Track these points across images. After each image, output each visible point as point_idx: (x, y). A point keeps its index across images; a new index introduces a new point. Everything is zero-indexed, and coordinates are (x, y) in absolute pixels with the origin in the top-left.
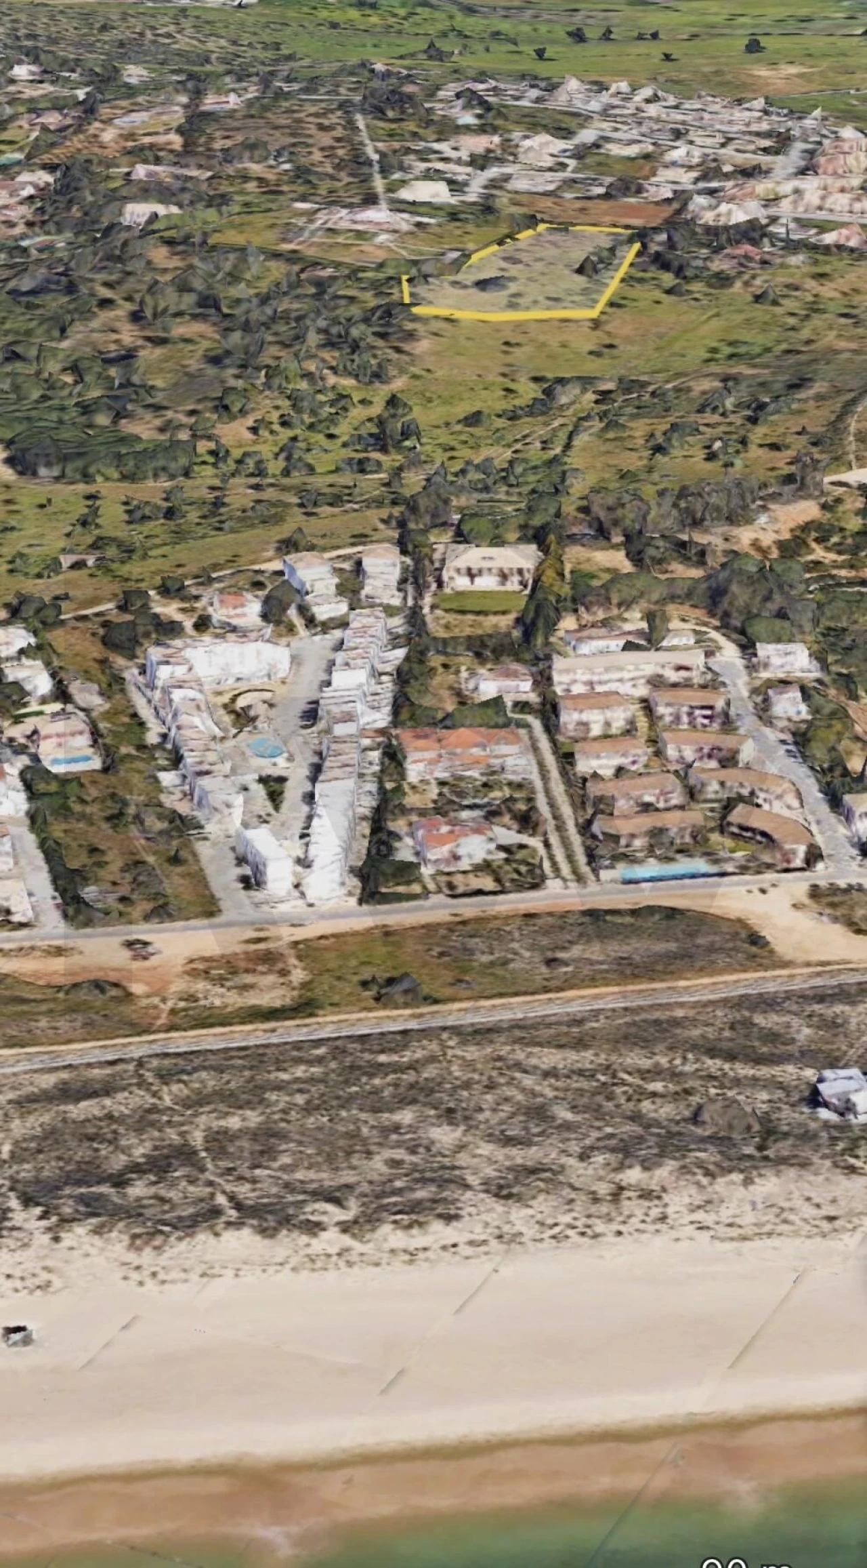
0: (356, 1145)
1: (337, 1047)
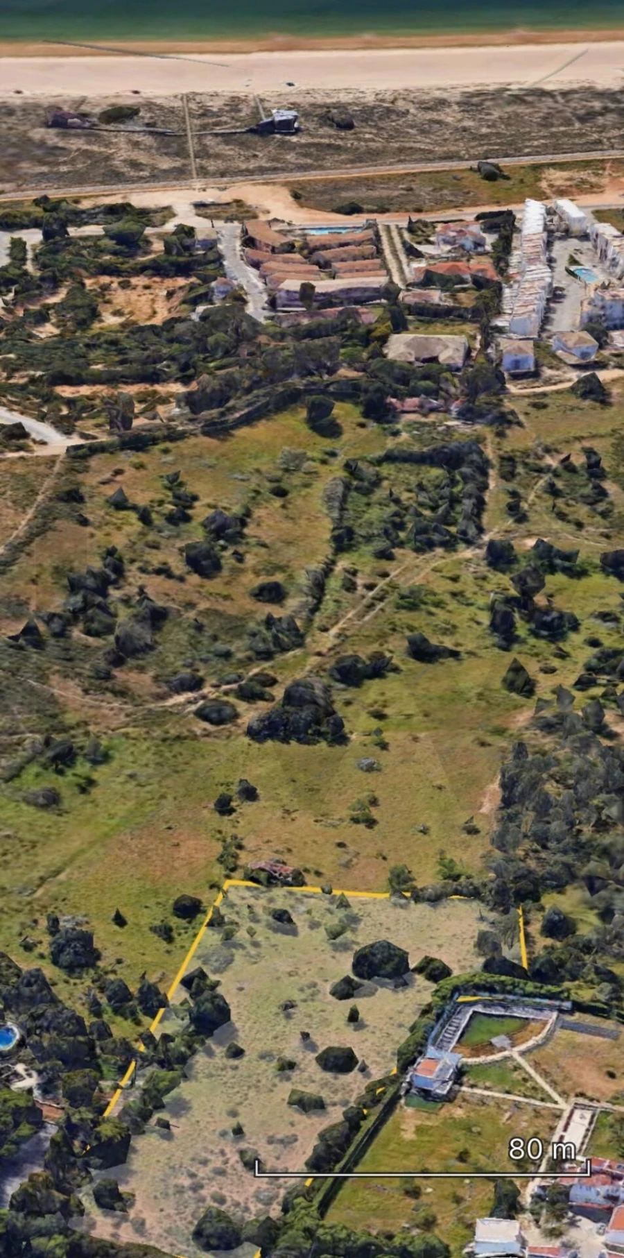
0: (507, 121)
1: (519, 152)
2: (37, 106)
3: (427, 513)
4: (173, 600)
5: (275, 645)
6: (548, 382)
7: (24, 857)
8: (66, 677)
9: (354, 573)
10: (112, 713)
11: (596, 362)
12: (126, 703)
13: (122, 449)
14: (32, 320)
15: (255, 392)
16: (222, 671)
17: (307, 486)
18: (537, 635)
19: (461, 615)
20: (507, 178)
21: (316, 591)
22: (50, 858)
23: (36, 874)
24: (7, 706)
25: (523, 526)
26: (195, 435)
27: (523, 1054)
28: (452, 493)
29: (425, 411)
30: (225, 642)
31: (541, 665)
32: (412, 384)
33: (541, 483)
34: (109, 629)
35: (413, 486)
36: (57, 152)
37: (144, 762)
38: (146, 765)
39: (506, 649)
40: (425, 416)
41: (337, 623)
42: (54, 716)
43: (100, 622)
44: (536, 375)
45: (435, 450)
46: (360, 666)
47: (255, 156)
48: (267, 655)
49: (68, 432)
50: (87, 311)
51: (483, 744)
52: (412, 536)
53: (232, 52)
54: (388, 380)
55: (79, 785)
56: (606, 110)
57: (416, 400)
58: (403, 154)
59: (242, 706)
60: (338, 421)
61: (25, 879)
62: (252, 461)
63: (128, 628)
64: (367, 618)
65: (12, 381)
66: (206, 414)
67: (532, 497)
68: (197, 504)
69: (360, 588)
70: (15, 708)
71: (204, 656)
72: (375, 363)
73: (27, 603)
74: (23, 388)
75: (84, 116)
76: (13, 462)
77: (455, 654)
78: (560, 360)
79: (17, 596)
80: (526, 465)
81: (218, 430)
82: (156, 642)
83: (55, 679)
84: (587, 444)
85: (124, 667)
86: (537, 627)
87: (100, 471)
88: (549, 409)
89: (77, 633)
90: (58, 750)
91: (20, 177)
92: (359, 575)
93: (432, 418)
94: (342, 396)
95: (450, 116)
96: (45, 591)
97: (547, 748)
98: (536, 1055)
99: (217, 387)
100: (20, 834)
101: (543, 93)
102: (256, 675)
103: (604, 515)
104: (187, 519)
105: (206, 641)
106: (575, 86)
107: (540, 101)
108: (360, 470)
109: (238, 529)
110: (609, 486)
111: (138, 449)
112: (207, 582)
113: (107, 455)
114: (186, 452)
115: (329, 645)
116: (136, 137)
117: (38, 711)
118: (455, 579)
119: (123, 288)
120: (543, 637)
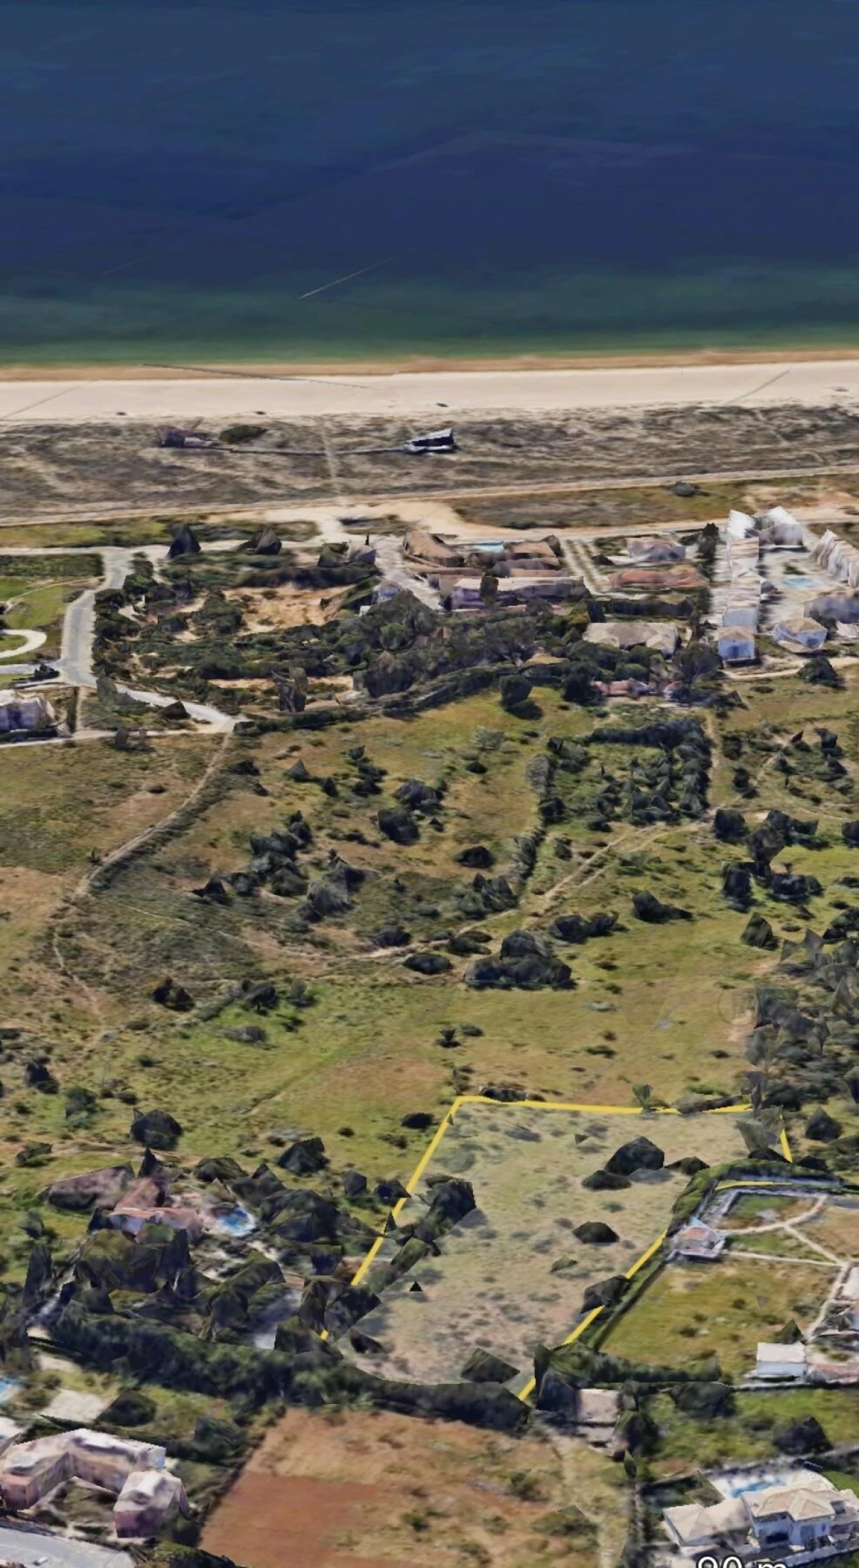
1: (717, 469)
2: (145, 427)
3: (644, 789)
4: (369, 864)
5: (485, 904)
6: (771, 668)
7: (233, 1084)
8: (259, 929)
9: (568, 842)
10: (312, 963)
11: (824, 651)
12: (327, 954)
13: (296, 729)
14: (169, 626)
15: (440, 677)
16: (430, 929)
17: (507, 763)
18: (776, 899)
19: (691, 881)
20: (706, 495)
21: (526, 856)
22: (261, 1083)
23: (249, 1097)
24: (197, 955)
25: (753, 802)
26: (377, 716)
27: (793, 1226)
28: (671, 770)
29: (635, 694)
30: (430, 902)
31: (784, 925)
32: (618, 666)
33: (771, 761)
34: (301, 890)
35: (627, 765)
36: (175, 471)
37: (353, 1005)
38: (356, 1008)
39: (744, 911)
40: (635, 699)
41: (552, 886)
42: (250, 964)
43: (291, 882)
44: (757, 662)
45: (649, 728)
46: (582, 924)
47: (408, 474)
48: (479, 916)
49: (234, 713)
50: (230, 618)
51: (726, 987)
52: (629, 810)
53: (370, 374)
54: (592, 664)
55: (284, 1024)
56: (815, 429)
57: (624, 683)
58: (579, 473)
59: (455, 959)
60: (537, 704)
61: (238, 1100)
62: (443, 740)
63: (323, 886)
64: (585, 883)
65: (158, 676)
66: (386, 698)
67: (761, 774)
68: (385, 778)
69: (575, 856)
70: (207, 957)
71: (408, 915)
72: (574, 647)
73: (207, 864)
74: (171, 681)
75: (204, 436)
76: (175, 738)
77: (685, 915)
78: (784, 649)
79: (196, 858)
80: (752, 744)
81: (403, 711)
82: (353, 902)
83: (247, 931)
84: (820, 725)
85: (322, 924)
86: (776, 892)
87: (273, 748)
88: (775, 694)
89: (265, 892)
90: (258, 992)
91: (134, 495)
92: (573, 844)
93: (643, 701)
94: (539, 681)
95: (635, 433)
96: (226, 853)
97: (797, 988)
98: (808, 1228)
99: (399, 667)
100: (227, 1065)
101: (740, 411)
102: (467, 933)
103: (843, 791)
104: (378, 791)
105: (409, 901)
106: (779, 404)
107: (738, 419)
108: (565, 749)
109: (434, 801)
110: (845, 763)
111: (313, 729)
112: (402, 847)
113: (280, 733)
114: (368, 731)
115: (546, 906)
116: (264, 458)
117: (231, 960)
118: (681, 850)
119: (269, 598)
120: (784, 901)
